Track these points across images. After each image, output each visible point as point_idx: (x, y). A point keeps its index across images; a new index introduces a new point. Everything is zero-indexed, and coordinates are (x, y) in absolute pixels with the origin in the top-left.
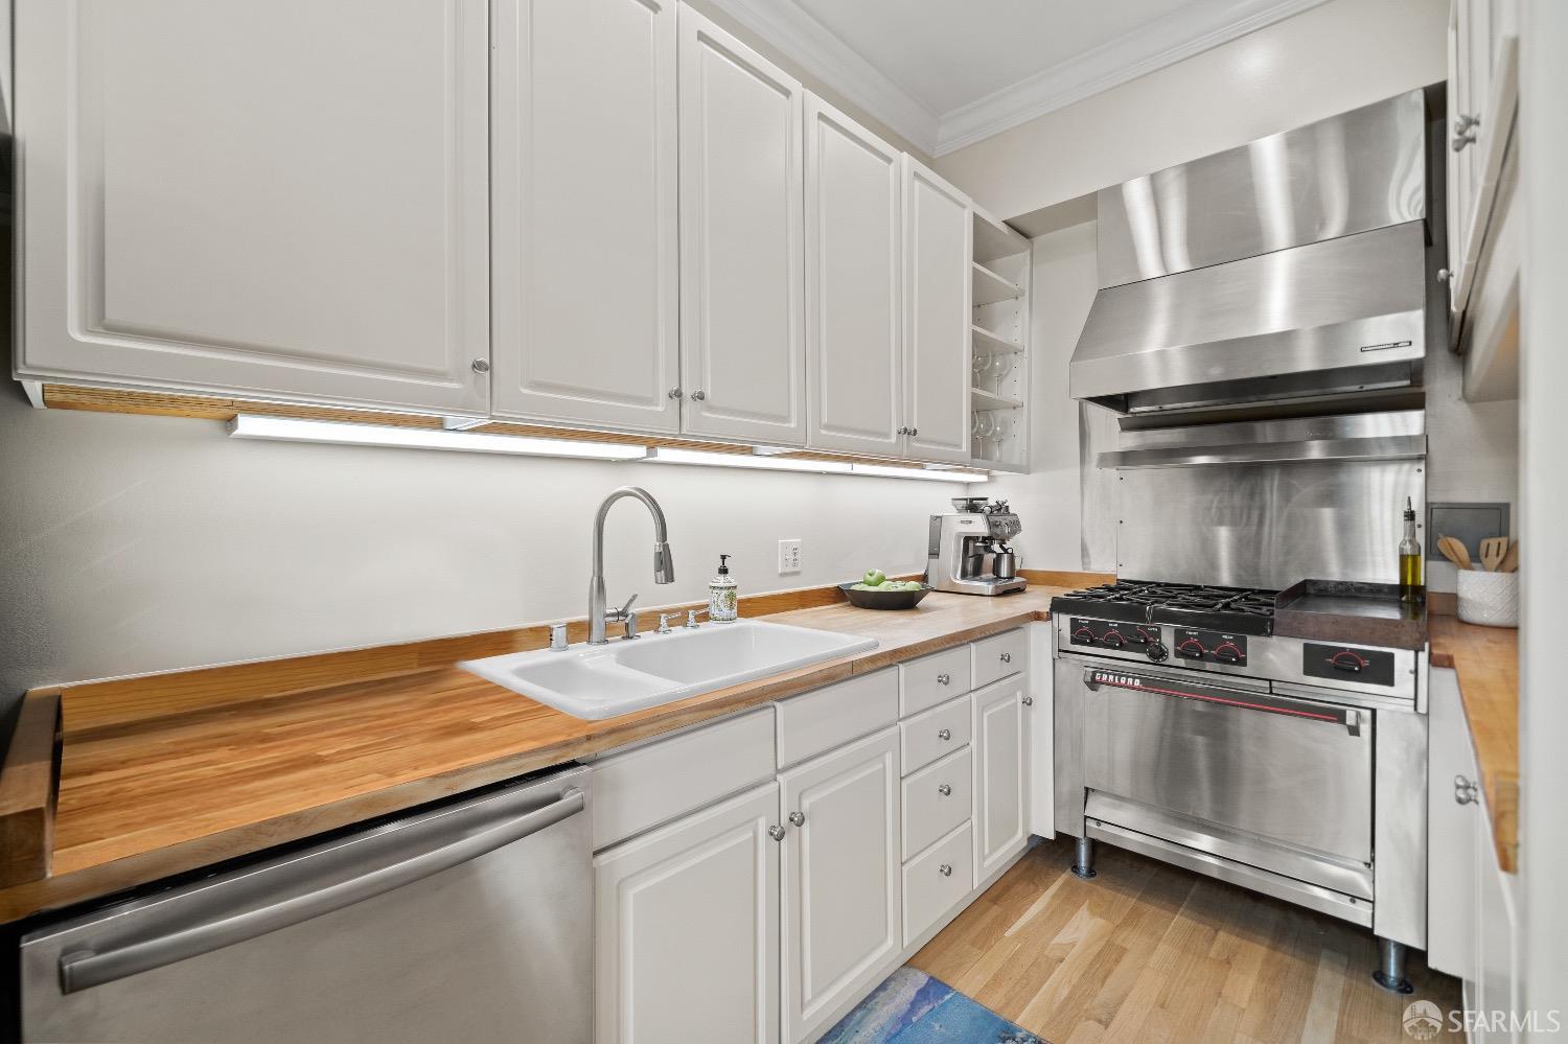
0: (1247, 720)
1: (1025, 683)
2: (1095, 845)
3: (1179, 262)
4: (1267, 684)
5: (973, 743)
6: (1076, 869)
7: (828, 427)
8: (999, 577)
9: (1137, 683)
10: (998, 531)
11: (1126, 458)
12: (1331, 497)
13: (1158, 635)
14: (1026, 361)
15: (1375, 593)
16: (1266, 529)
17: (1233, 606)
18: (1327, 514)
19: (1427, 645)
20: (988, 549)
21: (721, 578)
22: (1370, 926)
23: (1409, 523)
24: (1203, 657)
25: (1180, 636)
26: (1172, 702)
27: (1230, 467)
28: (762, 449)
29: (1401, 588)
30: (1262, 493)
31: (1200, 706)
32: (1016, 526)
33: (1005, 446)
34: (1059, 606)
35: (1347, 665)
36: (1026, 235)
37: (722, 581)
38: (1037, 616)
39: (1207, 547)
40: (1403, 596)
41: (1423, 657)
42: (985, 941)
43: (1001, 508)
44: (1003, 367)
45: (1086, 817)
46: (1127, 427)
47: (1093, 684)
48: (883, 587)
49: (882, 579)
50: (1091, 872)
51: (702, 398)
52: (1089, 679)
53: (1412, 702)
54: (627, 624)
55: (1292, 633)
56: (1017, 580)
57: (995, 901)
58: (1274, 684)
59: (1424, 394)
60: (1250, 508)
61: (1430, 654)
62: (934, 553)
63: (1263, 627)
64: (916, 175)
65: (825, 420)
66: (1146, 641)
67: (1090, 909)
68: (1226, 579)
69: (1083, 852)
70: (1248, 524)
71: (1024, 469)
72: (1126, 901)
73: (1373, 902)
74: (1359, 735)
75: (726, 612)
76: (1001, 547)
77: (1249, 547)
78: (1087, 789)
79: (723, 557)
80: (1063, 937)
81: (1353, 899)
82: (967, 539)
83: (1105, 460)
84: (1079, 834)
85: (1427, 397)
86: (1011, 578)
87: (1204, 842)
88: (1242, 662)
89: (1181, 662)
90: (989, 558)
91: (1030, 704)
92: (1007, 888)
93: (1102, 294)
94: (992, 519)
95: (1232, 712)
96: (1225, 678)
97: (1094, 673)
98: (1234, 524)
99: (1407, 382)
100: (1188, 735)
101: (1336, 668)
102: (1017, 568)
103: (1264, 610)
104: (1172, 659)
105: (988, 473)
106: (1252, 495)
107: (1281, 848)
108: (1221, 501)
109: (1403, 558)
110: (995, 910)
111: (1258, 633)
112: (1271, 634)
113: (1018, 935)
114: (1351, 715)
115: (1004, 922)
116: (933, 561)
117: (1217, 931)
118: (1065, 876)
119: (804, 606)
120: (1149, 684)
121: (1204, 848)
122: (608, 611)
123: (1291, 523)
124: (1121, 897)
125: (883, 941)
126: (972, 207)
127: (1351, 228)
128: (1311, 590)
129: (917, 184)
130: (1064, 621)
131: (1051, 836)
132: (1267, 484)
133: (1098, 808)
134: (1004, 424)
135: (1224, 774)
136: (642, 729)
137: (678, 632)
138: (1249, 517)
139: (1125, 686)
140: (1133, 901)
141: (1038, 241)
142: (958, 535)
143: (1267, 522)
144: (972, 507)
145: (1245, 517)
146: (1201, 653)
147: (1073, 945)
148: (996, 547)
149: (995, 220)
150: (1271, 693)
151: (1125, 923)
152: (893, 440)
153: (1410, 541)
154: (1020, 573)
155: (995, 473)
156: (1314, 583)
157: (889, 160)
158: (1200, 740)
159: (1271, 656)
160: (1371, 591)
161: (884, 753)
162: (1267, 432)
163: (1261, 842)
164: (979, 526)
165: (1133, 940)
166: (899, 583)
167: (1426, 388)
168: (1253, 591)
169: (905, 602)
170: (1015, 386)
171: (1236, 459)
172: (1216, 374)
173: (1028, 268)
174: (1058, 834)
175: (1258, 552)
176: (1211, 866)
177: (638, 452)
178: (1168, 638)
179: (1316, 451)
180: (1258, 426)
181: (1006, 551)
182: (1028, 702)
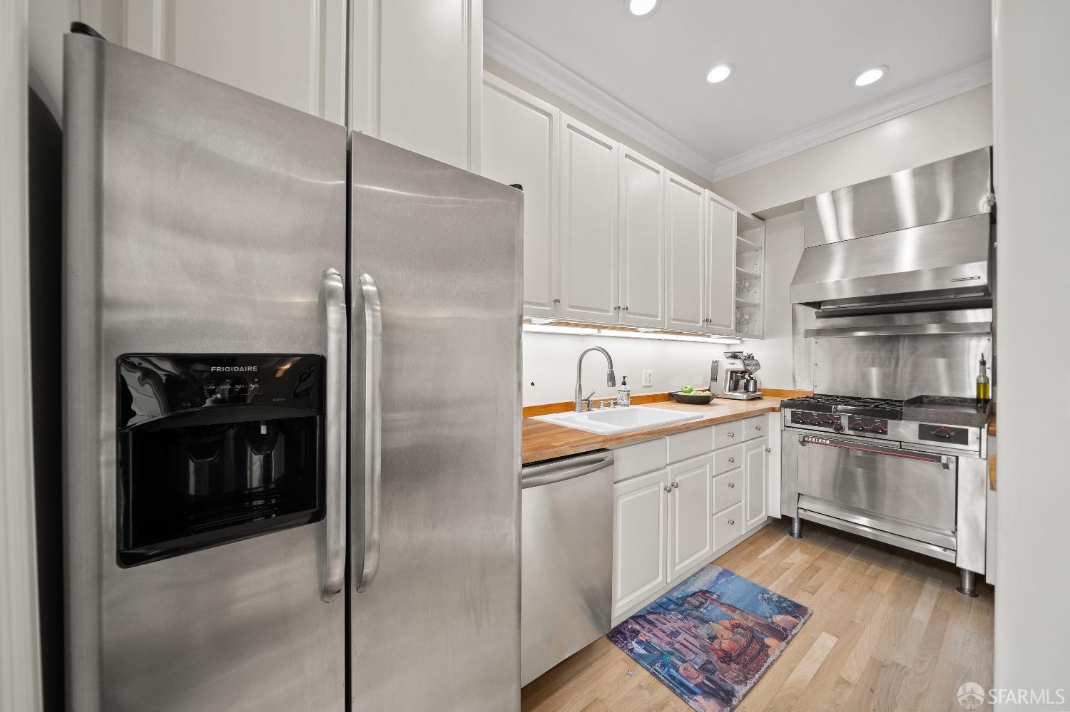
0: (889, 461)
1: (766, 442)
2: (803, 522)
3: (848, 234)
4: (899, 444)
5: (743, 467)
6: (792, 534)
7: (673, 320)
8: (748, 391)
9: (828, 442)
10: (749, 368)
11: (819, 333)
12: (944, 353)
13: (839, 419)
14: (762, 283)
15: (963, 402)
16: (900, 369)
17: (880, 406)
18: (941, 363)
19: (986, 425)
20: (743, 377)
21: (623, 386)
22: (954, 562)
23: (982, 367)
24: (863, 430)
25: (851, 420)
26: (844, 451)
27: (879, 338)
28: (640, 329)
29: (978, 400)
30: (898, 351)
31: (859, 453)
32: (758, 365)
33: (750, 325)
34: (784, 405)
35: (943, 434)
36: (762, 219)
37: (623, 388)
38: (773, 410)
39: (865, 378)
40: (978, 404)
41: (984, 431)
42: (749, 558)
43: (750, 357)
44: (750, 286)
45: (798, 508)
46: (819, 316)
47: (803, 442)
48: (692, 394)
49: (691, 390)
50: (800, 536)
51: (627, 309)
52: (801, 440)
53: (978, 453)
54: (589, 405)
55: (911, 419)
56: (758, 393)
57: (751, 543)
58: (902, 444)
59: (992, 300)
60: (890, 358)
61: (988, 430)
62: (714, 379)
63: (897, 416)
64: (712, 199)
65: (672, 316)
66: (833, 422)
67: (800, 551)
68: (875, 394)
69: (796, 526)
70: (889, 366)
71: (761, 337)
72: (820, 550)
73: (956, 551)
74: (948, 469)
75: (626, 402)
76: (749, 376)
77: (889, 378)
78: (799, 494)
79: (624, 378)
80: (787, 560)
81: (945, 549)
82: (732, 372)
83: (808, 333)
84: (794, 515)
85: (993, 301)
86: (755, 392)
87: (863, 520)
88: (885, 433)
89: (852, 432)
90: (742, 382)
91: (769, 451)
92: (757, 539)
93: (807, 250)
94: (746, 362)
95: (879, 457)
96: (876, 441)
97: (804, 438)
98: (881, 366)
99: (982, 294)
100: (854, 468)
101: (936, 436)
102: (758, 387)
103: (898, 409)
104: (847, 431)
105: (740, 339)
106: (891, 352)
107: (905, 524)
108: (873, 354)
109: (978, 384)
110: (751, 548)
111: (894, 419)
112: (901, 419)
113: (764, 558)
114: (944, 459)
115: (757, 552)
116: (714, 383)
117: (870, 565)
118: (787, 537)
119: (654, 402)
120: (833, 443)
121: (863, 524)
122: (583, 398)
123: (916, 366)
124: (817, 548)
125: (705, 547)
126: (737, 209)
127: (956, 215)
128: (925, 400)
129: (712, 203)
130: (788, 412)
131: (779, 517)
132: (901, 346)
133: (804, 504)
134: (751, 315)
135: (873, 487)
136: (626, 439)
137: (607, 409)
138: (890, 362)
139: (822, 444)
140: (823, 550)
141: (769, 222)
142: (727, 371)
143: (900, 365)
144: (735, 356)
145: (887, 362)
146: (863, 428)
147: (794, 564)
148: (747, 376)
149: (748, 214)
150: (901, 448)
151: (820, 557)
152: (701, 324)
153: (983, 376)
154: (759, 390)
155: (744, 339)
156: (927, 397)
157: (699, 194)
158: (860, 470)
159: (901, 430)
160: (960, 401)
161: (706, 464)
162: (902, 319)
163: (896, 522)
164: (739, 365)
165: (825, 565)
166: (700, 392)
167: (992, 297)
168: (892, 401)
169: (704, 401)
170: (757, 295)
171: (882, 334)
172: (872, 292)
173: (763, 235)
174: (783, 516)
175: (895, 380)
176: (868, 533)
177: (595, 331)
178: (845, 421)
179: (934, 329)
180: (897, 316)
181: (752, 378)
182: (768, 451)
